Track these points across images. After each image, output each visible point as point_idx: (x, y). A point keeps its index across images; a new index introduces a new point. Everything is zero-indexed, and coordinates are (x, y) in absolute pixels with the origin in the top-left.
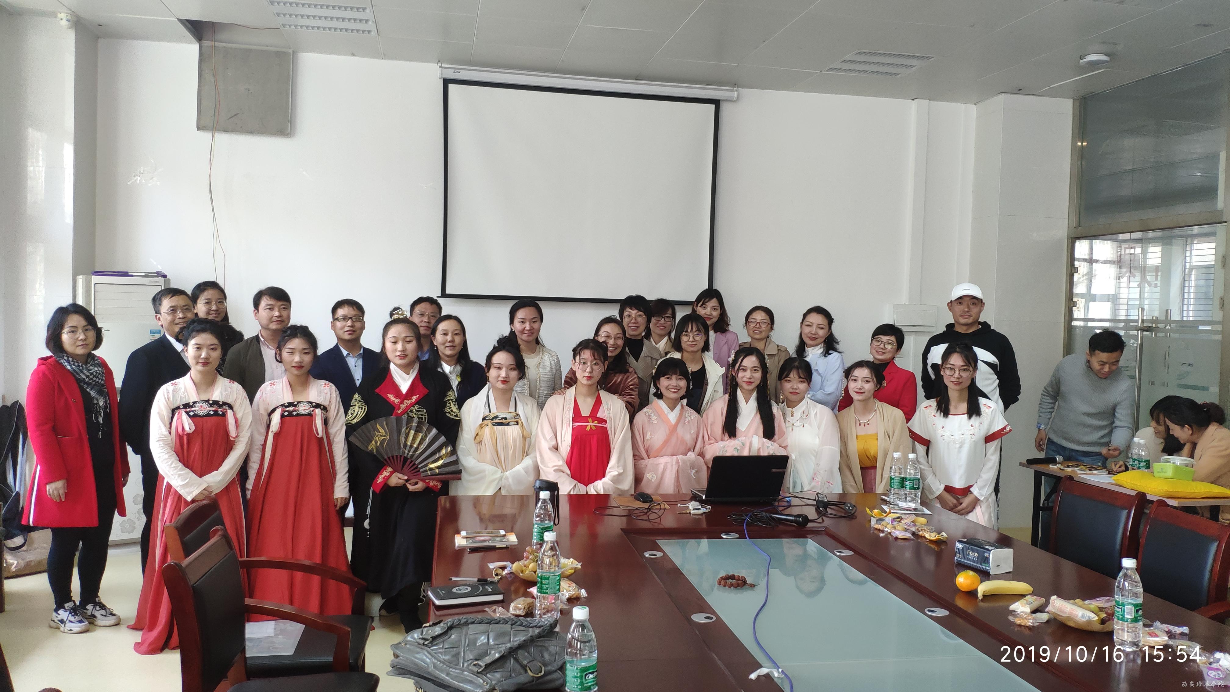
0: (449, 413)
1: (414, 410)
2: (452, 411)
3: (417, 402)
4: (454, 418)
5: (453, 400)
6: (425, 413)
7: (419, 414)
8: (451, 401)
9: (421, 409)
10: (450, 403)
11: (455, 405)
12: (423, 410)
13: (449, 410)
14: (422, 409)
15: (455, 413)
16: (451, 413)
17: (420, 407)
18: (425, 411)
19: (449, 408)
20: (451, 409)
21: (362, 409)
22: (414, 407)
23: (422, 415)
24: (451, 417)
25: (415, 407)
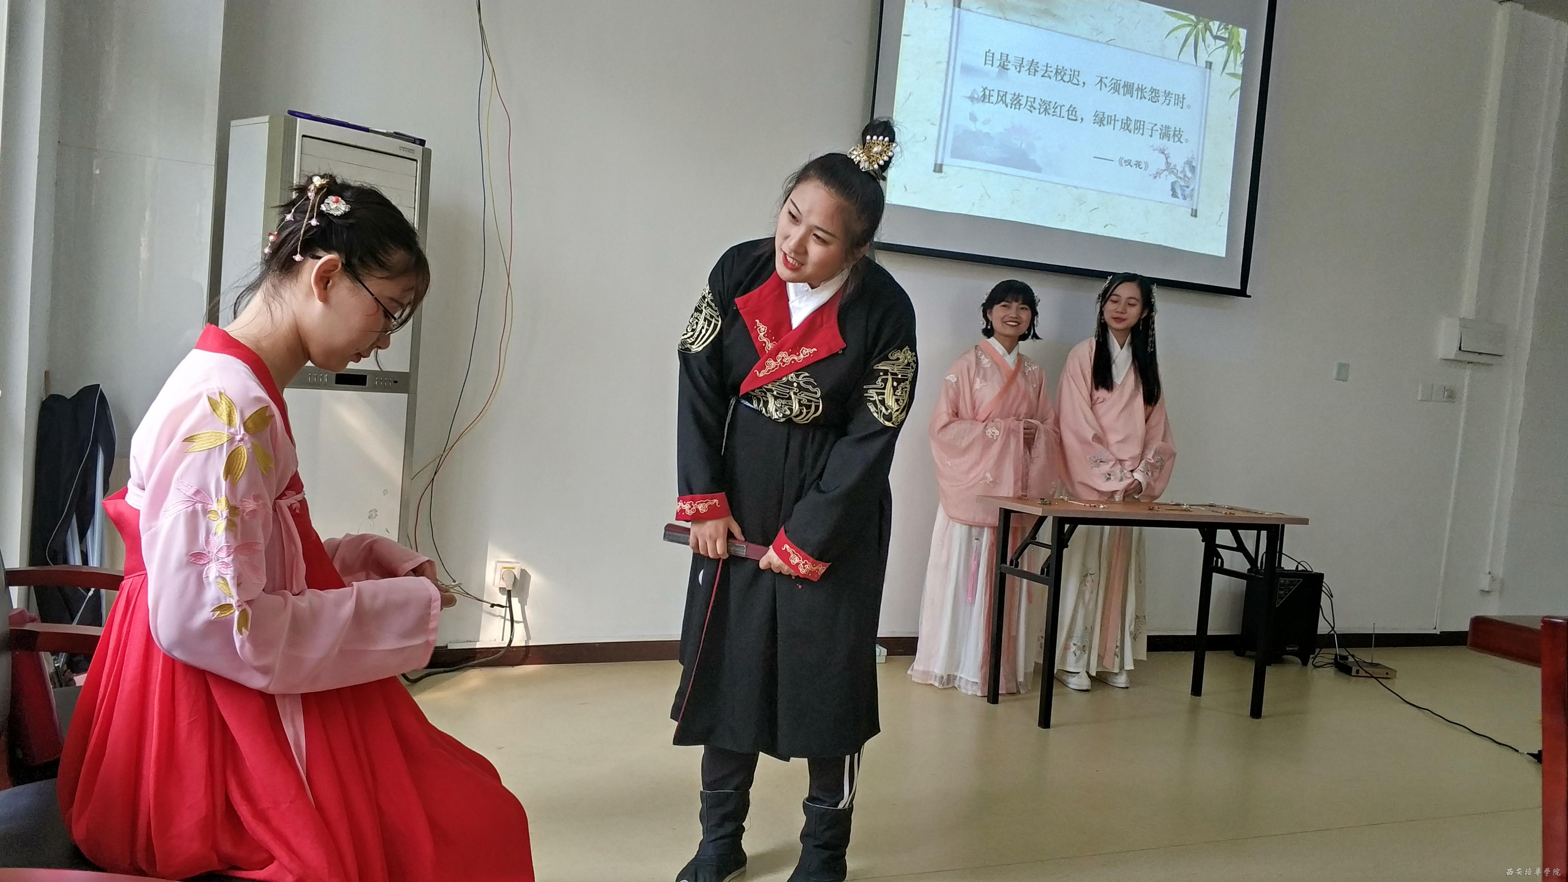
0: (874, 403)
1: (795, 384)
2: (883, 402)
3: (808, 367)
4: (881, 420)
5: (896, 374)
6: (818, 399)
7: (804, 396)
8: (890, 377)
9: (810, 387)
10: (885, 381)
11: (895, 389)
12: (815, 390)
13: (876, 398)
14: (814, 387)
15: (887, 409)
16: (879, 406)
17: (812, 380)
18: (819, 394)
19: (878, 394)
20: (880, 397)
21: (709, 325)
22: (797, 376)
23: (809, 401)
24: (875, 415)
25: (800, 378)
